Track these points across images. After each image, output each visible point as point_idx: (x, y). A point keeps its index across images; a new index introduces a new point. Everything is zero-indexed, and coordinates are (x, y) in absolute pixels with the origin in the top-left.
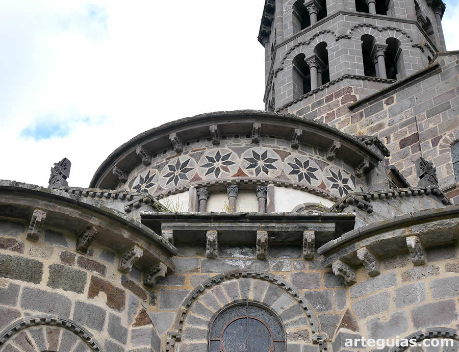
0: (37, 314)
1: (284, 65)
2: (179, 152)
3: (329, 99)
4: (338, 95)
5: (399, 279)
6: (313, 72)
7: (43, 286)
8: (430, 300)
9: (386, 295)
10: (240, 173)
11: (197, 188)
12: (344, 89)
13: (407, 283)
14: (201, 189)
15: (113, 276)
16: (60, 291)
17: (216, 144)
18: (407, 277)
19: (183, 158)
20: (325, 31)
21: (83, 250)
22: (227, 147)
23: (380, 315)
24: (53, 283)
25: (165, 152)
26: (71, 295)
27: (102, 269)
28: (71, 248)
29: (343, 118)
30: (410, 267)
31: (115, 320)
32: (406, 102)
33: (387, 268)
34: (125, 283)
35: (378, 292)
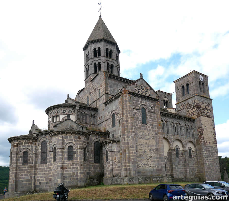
0: (23, 148)
7: (24, 145)
10: (56, 114)
15: (31, 141)
16: (25, 145)
21: (27, 140)
22: (55, 110)
24: (24, 144)
26: (27, 145)
27: (29, 141)
28: (26, 140)
31: (32, 146)
34: (33, 141)
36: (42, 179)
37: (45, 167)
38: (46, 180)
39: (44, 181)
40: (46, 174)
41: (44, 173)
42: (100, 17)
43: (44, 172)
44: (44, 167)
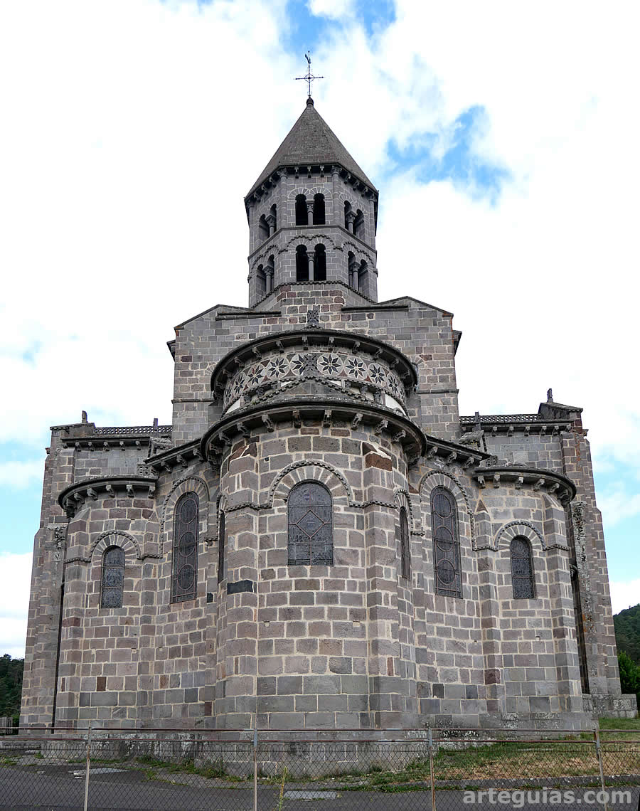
1: (288, 248)
2: (330, 350)
3: (325, 294)
4: (332, 294)
5: (508, 493)
6: (311, 265)
8: (521, 507)
9: (502, 499)
10: (368, 379)
11: (346, 381)
12: (337, 292)
13: (511, 496)
14: (348, 383)
17: (354, 353)
18: (512, 493)
19: (334, 356)
20: (325, 236)
22: (361, 358)
23: (498, 508)
25: (319, 345)
29: (335, 313)
30: (513, 489)
32: (382, 321)
33: (503, 486)
35: (498, 497)
36: (446, 672)
37: (455, 613)
38: (464, 676)
39: (459, 682)
40: (465, 651)
41: (456, 644)
42: (310, 102)
43: (453, 639)
44: (451, 610)
